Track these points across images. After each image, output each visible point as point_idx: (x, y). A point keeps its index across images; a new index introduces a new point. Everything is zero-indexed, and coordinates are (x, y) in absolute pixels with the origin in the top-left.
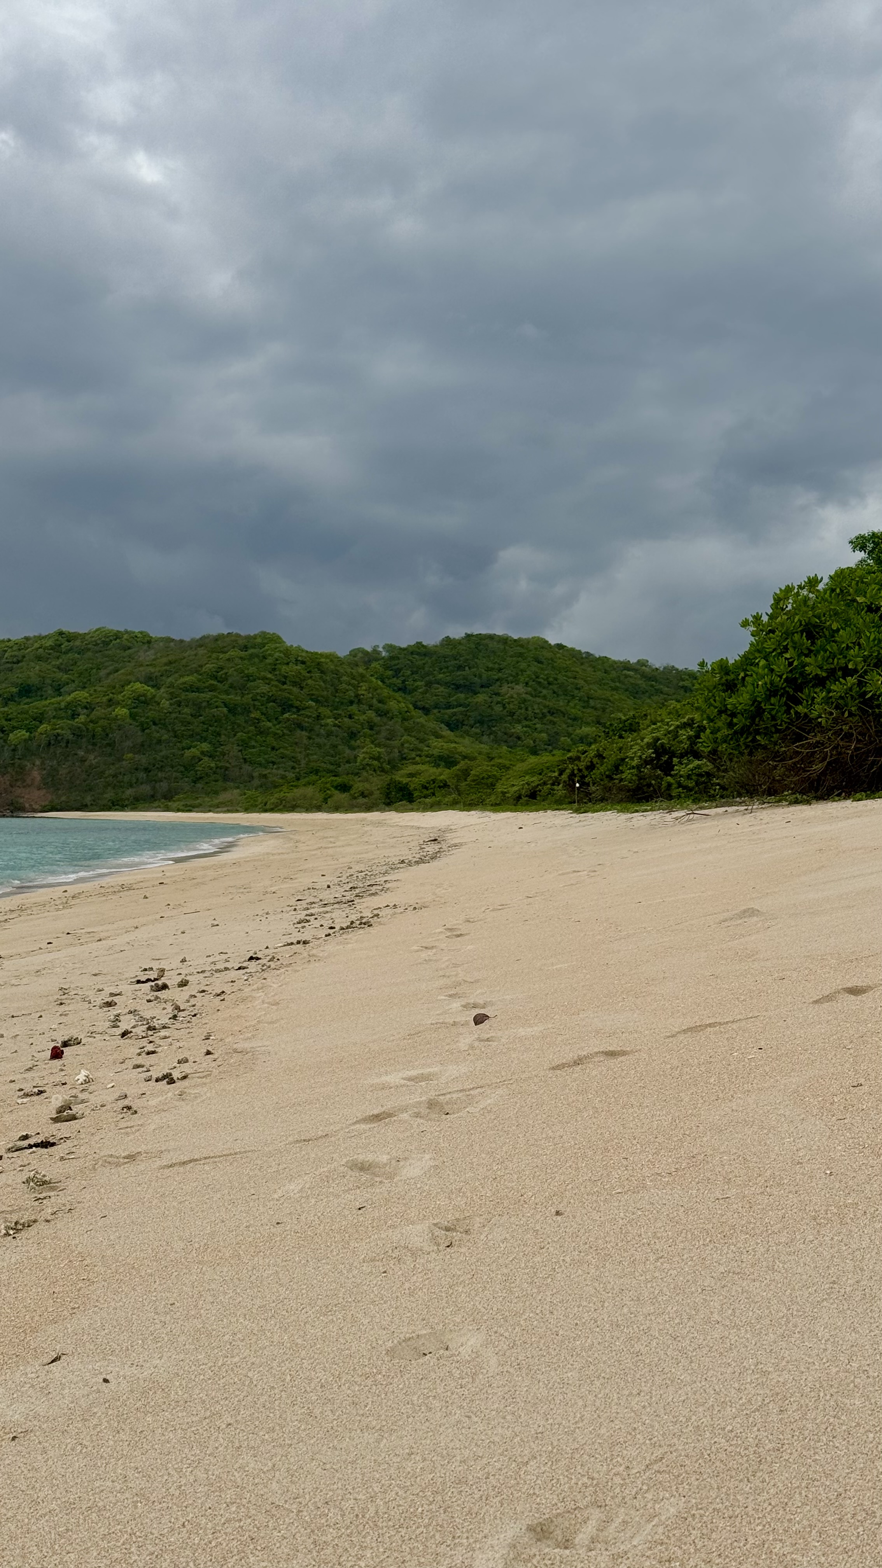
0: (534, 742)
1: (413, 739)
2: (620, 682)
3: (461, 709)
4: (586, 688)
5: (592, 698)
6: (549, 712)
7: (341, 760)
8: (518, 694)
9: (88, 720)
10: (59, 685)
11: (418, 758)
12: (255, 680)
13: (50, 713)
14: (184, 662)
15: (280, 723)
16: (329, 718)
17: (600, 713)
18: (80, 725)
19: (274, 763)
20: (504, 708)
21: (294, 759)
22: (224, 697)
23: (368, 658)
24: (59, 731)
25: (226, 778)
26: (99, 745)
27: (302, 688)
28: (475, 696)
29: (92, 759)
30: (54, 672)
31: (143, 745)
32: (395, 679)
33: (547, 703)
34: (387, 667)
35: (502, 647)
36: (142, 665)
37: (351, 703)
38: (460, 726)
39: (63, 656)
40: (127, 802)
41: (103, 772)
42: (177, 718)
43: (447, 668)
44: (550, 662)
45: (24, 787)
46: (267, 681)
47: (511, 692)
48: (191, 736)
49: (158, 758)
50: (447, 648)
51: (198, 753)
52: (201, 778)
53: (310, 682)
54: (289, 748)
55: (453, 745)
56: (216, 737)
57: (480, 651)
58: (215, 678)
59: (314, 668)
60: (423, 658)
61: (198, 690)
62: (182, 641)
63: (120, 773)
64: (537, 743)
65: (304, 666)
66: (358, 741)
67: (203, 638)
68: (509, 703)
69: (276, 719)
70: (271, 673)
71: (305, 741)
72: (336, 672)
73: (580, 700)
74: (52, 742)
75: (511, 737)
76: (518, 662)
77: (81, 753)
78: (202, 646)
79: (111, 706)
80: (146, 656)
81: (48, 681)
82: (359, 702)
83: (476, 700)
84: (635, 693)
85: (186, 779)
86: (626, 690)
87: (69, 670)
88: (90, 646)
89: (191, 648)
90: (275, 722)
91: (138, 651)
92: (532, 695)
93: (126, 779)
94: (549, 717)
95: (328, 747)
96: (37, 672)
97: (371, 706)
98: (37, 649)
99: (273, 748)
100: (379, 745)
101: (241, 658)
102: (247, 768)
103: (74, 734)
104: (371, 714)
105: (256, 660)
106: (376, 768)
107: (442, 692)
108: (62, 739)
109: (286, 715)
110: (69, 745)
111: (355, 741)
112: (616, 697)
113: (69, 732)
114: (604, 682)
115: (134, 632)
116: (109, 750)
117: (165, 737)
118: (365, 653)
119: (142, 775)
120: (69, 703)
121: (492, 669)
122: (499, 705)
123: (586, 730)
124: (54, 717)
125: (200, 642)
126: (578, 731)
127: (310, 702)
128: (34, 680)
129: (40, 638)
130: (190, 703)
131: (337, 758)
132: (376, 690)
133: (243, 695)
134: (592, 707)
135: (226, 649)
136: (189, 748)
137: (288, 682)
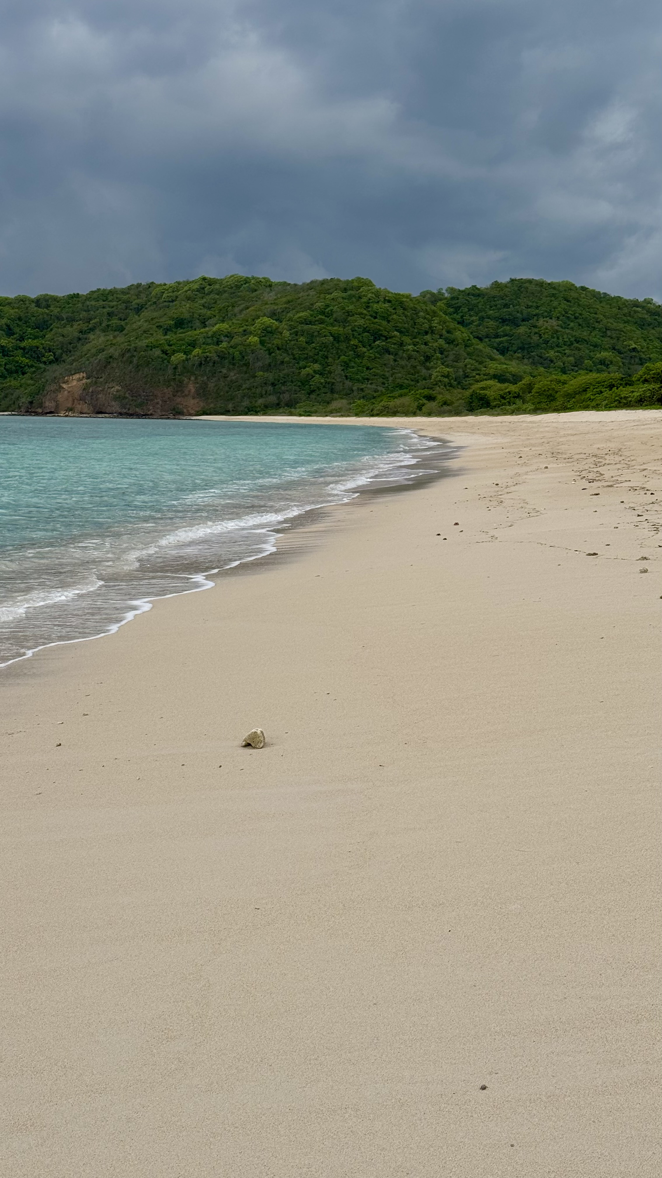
0: (564, 363)
1: (474, 362)
2: (630, 316)
3: (506, 338)
4: (605, 321)
5: (609, 330)
6: (575, 340)
7: (419, 378)
8: (552, 326)
9: (229, 346)
10: (204, 319)
11: (477, 377)
12: (353, 315)
13: (201, 340)
14: (299, 301)
15: (372, 348)
16: (409, 345)
17: (615, 341)
18: (223, 349)
19: (368, 379)
20: (541, 337)
21: (384, 377)
22: (330, 328)
23: (435, 298)
24: (208, 354)
25: (332, 391)
26: (237, 365)
27: (389, 321)
28: (517, 328)
29: (233, 375)
30: (201, 309)
31: (270, 365)
32: (455, 315)
33: (574, 333)
34: (449, 305)
35: (539, 289)
36: (266, 304)
37: (426, 333)
38: (506, 352)
39: (207, 297)
40: (259, 409)
41: (241, 386)
42: (295, 344)
43: (496, 306)
44: (576, 300)
45: (183, 396)
46: (363, 316)
47: (546, 324)
48: (306, 358)
49: (282, 375)
50: (496, 290)
51: (311, 372)
52: (314, 391)
53: (395, 316)
54: (380, 368)
55: (505, 366)
56: (324, 359)
57: (522, 293)
58: (323, 313)
59: (398, 306)
60: (477, 298)
61: (310, 323)
62: (295, 285)
63: (254, 387)
64: (566, 365)
65: (390, 304)
66: (432, 363)
67: (312, 282)
68: (544, 334)
69: (370, 345)
70: (365, 309)
71: (392, 363)
72: (415, 309)
73: (599, 331)
74: (203, 363)
75: (545, 360)
76: (551, 301)
77: (224, 371)
78: (312, 288)
79: (245, 335)
80: (269, 296)
81: (196, 315)
82: (433, 332)
83: (518, 331)
84: (642, 325)
85: (303, 392)
86: (636, 323)
87: (211, 308)
88: (226, 289)
89: (303, 291)
90: (369, 348)
91: (263, 293)
92: (562, 327)
93: (258, 391)
94: (576, 345)
95: (409, 368)
96: (188, 309)
97: (441, 336)
98: (186, 291)
99: (368, 368)
100: (447, 366)
101: (343, 298)
102: (348, 383)
103: (219, 356)
104: (441, 342)
105: (354, 299)
106: (447, 384)
107: (492, 325)
108: (210, 360)
109: (377, 343)
110: (215, 365)
111: (430, 363)
112: (628, 329)
113: (215, 355)
114: (618, 316)
115: (259, 278)
116: (245, 368)
117: (287, 359)
118: (433, 294)
119: (270, 388)
120: (215, 333)
121: (531, 307)
122: (536, 335)
123: (604, 354)
124: (204, 343)
125: (311, 286)
126: (598, 355)
127: (395, 333)
128: (186, 315)
129: (188, 282)
130: (305, 333)
131: (416, 376)
132: (445, 323)
133: (344, 327)
134: (609, 337)
135: (331, 291)
136: (304, 368)
137: (378, 316)
